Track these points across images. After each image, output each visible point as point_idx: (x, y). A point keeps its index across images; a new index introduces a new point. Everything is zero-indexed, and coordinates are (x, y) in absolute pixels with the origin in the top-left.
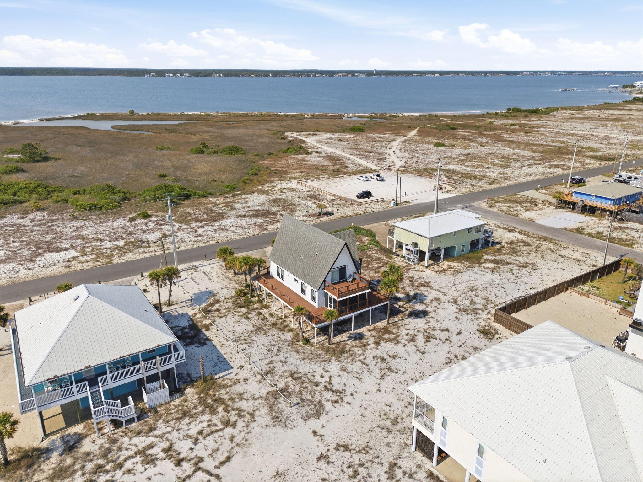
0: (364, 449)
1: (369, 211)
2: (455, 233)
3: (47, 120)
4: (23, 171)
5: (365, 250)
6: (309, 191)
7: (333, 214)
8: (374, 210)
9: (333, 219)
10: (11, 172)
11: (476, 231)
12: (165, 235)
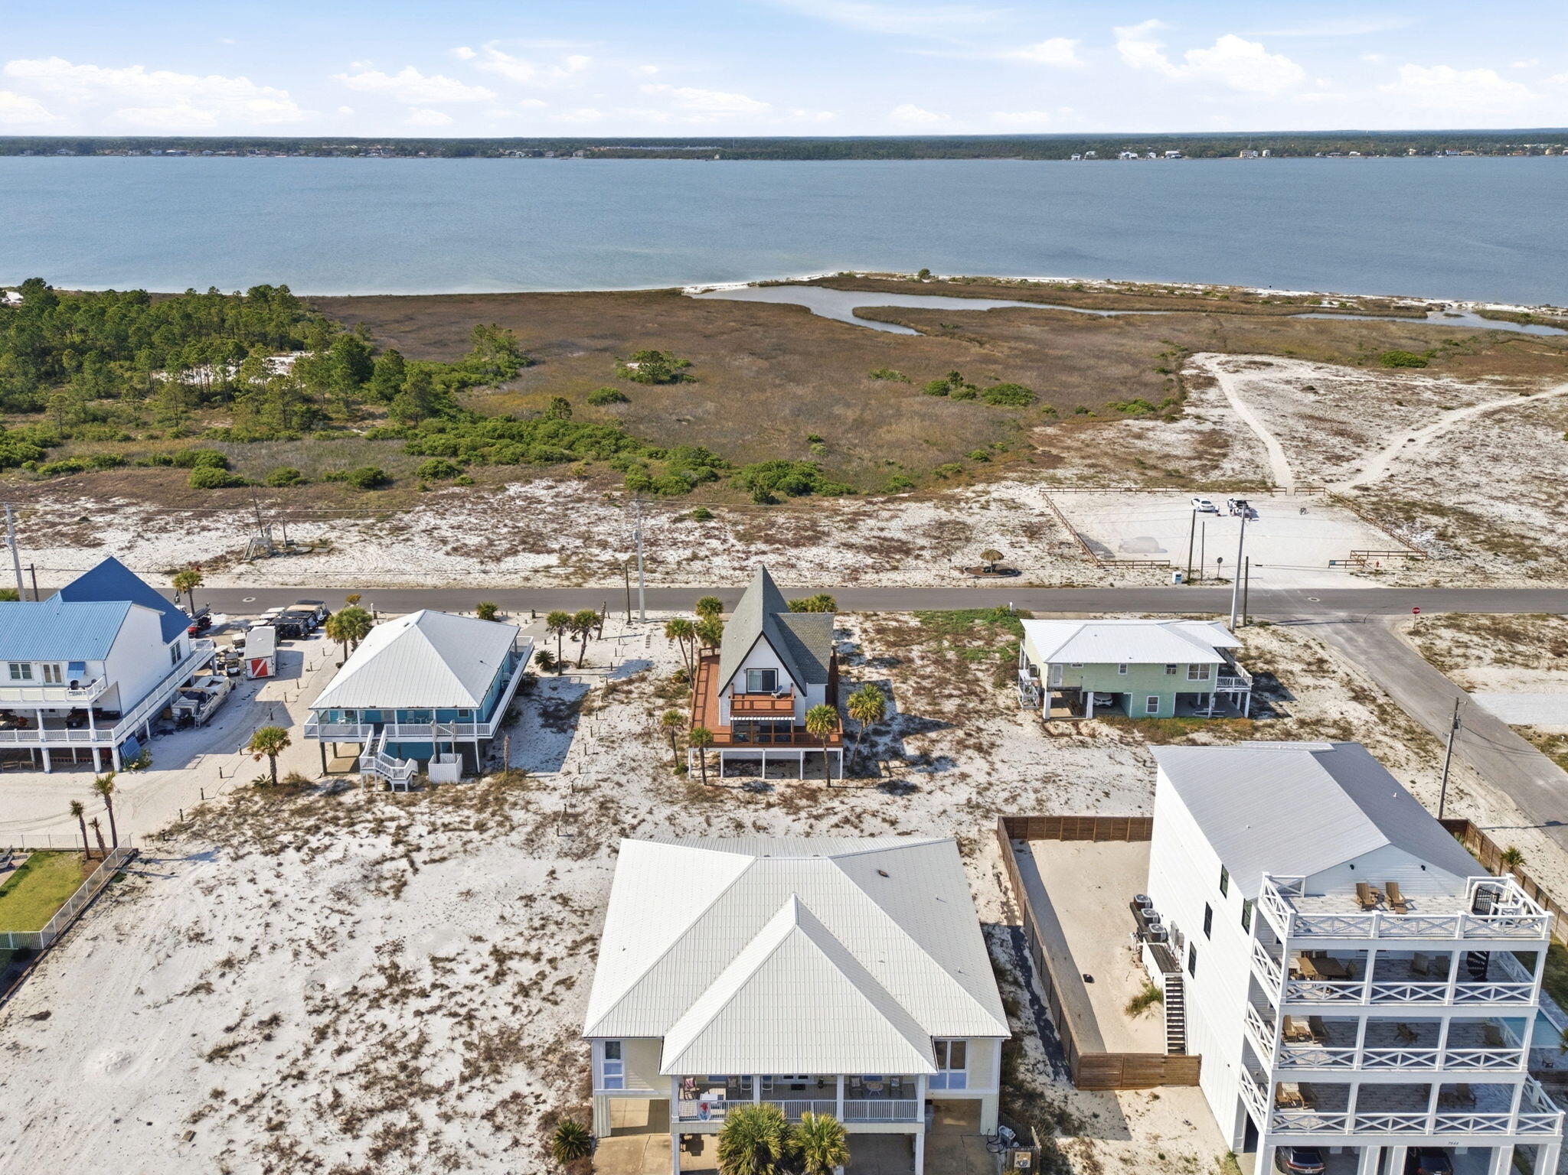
0: (583, 912)
1: (1105, 584)
2: (1123, 667)
3: (762, 285)
4: (624, 400)
5: (972, 660)
6: (1042, 514)
7: (1019, 573)
8: (1118, 584)
9: (1002, 586)
10: (604, 401)
11: (1192, 676)
12: (695, 557)
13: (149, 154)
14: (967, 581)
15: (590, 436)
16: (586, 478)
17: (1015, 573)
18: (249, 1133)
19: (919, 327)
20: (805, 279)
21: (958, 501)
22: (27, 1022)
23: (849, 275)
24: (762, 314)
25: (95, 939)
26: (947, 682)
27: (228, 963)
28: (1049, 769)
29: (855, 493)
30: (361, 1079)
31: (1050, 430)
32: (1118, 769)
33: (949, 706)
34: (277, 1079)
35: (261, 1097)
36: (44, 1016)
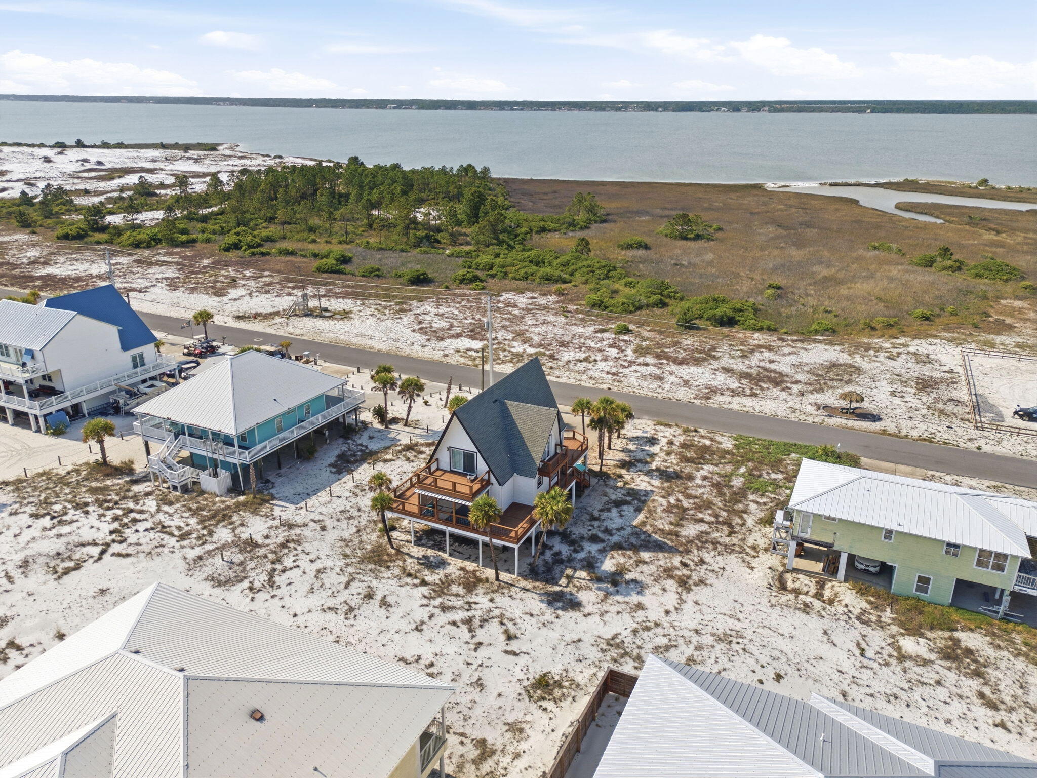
1: (971, 446)
2: (889, 533)
3: (831, 185)
4: (646, 247)
5: (756, 491)
6: (951, 371)
7: (880, 419)
8: (987, 448)
9: (852, 428)
10: (630, 246)
11: (980, 563)
12: (586, 359)
13: (504, 109)
14: (819, 417)
15: (590, 266)
16: (563, 294)
17: (876, 418)
19: (948, 218)
20: (873, 182)
21: (868, 350)
23: (912, 181)
24: (813, 202)
26: (709, 505)
28: (738, 626)
29: (775, 330)
31: (1018, 304)
32: (825, 650)
33: (690, 530)
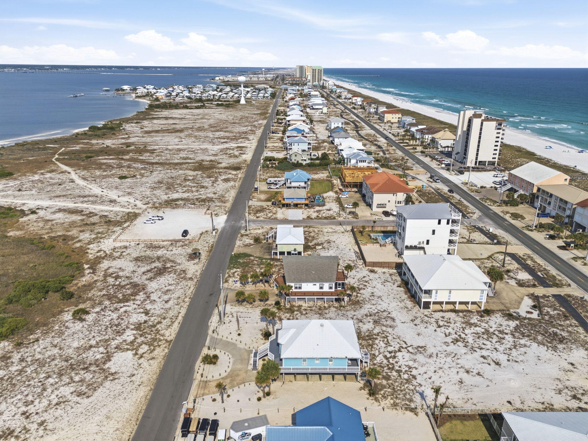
18: (514, 352)
22: (513, 405)
25: (475, 404)
27: (468, 372)
30: (490, 339)
34: (498, 352)
35: (504, 353)
36: (509, 402)
